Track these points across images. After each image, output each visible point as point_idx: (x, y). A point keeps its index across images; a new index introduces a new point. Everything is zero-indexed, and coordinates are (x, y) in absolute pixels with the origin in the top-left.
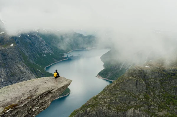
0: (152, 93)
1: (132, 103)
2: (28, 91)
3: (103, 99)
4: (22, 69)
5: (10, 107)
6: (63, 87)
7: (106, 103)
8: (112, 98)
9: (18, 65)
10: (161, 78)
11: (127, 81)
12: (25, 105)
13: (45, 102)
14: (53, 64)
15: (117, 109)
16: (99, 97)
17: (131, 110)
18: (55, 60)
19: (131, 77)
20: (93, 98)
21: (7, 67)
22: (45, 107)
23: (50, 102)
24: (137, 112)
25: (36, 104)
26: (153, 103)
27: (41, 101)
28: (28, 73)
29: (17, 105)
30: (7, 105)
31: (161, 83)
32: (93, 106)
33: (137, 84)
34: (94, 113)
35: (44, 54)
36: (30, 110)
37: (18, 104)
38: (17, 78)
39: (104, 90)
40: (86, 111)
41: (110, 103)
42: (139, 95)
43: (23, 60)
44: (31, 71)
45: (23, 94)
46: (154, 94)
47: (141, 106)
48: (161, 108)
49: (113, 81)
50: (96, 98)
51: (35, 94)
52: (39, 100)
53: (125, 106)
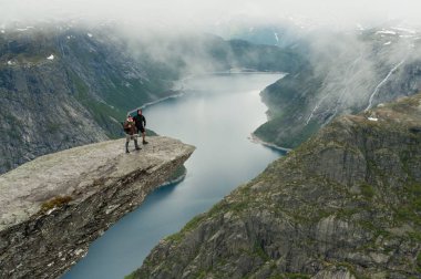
0: (380, 183)
1: (332, 204)
2: (96, 167)
3: (263, 192)
4: (74, 114)
5: (55, 203)
6: (174, 162)
7: (269, 201)
8: (285, 191)
9: (66, 106)
10: (405, 147)
11: (322, 152)
12: (89, 200)
13: (133, 195)
14: (147, 106)
15: (296, 217)
16: (254, 187)
17: (327, 220)
18: (152, 96)
19: (332, 143)
20: (240, 188)
21: (39, 108)
22: (133, 206)
23: (143, 195)
24: (344, 225)
25: (112, 199)
26: (381, 206)
27: (124, 192)
28: (88, 125)
29: (70, 199)
30: (48, 198)
31: (404, 160)
32: (238, 208)
33: (345, 158)
34: (242, 223)
35: (128, 80)
36: (99, 211)
37: (73, 197)
38: (62, 136)
39: (266, 170)
40: (223, 219)
41: (280, 202)
42: (350, 185)
43: (77, 93)
44: (97, 120)
45: (84, 175)
46: (386, 184)
47: (353, 212)
48: (401, 217)
49: (289, 150)
50: (246, 189)
51: (112, 175)
52: (118, 189)
53: (316, 209)
